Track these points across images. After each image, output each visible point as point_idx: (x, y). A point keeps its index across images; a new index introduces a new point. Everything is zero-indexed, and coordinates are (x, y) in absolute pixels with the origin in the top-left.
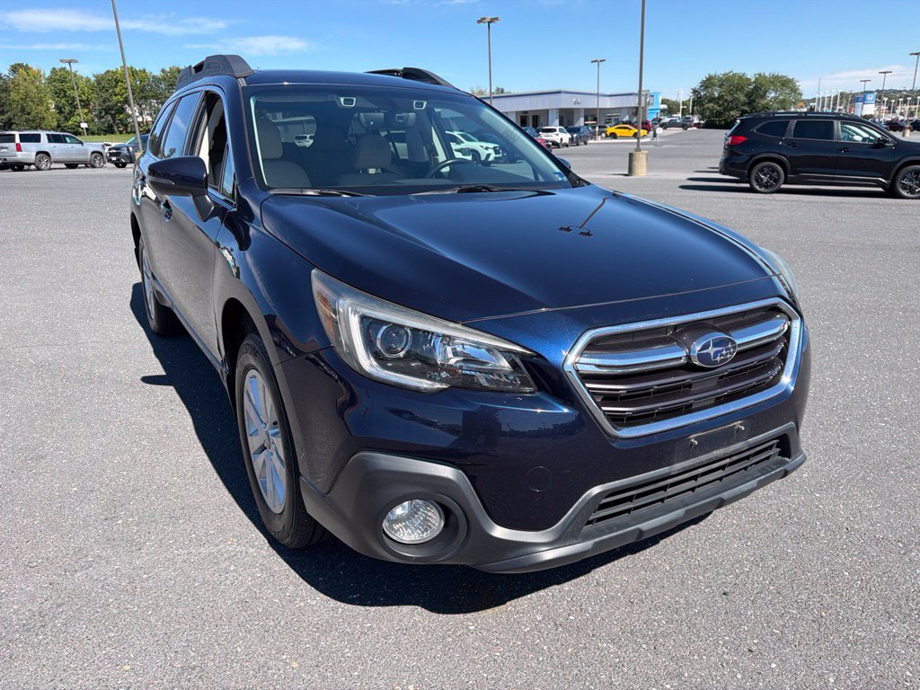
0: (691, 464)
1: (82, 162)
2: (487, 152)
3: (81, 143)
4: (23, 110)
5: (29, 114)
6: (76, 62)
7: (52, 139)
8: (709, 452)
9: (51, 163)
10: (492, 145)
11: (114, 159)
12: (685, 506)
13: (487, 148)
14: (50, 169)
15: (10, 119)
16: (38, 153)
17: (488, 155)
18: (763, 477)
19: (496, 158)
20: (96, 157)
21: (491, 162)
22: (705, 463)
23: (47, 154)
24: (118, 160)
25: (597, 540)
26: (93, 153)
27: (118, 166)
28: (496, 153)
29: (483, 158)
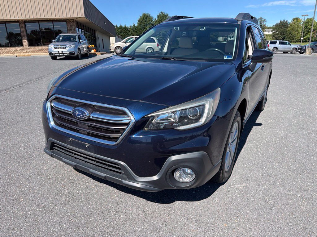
0: (73, 148)
1: (289, 51)
3: (290, 45)
4: (290, 33)
5: (291, 35)
6: (308, 15)
7: (280, 43)
8: (80, 149)
9: (277, 51)
11: (299, 50)
12: (77, 163)
14: (276, 53)
15: (285, 37)
16: (274, 48)
18: (109, 176)
20: (294, 50)
22: (77, 151)
23: (277, 48)
24: (301, 51)
26: (293, 48)
27: (300, 53)
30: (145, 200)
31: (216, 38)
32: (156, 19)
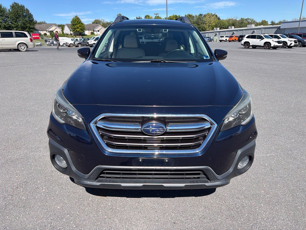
0: (143, 168)
2: (291, 42)
6: (158, 14)
10: (294, 40)
12: (144, 183)
13: (291, 41)
17: (291, 44)
18: (189, 184)
19: (295, 45)
21: (292, 46)
25: (102, 183)
28: (295, 43)
29: (288, 45)
30: (194, 197)
31: (83, 32)
32: (9, 10)
